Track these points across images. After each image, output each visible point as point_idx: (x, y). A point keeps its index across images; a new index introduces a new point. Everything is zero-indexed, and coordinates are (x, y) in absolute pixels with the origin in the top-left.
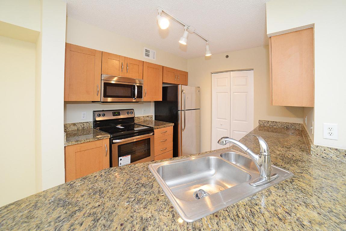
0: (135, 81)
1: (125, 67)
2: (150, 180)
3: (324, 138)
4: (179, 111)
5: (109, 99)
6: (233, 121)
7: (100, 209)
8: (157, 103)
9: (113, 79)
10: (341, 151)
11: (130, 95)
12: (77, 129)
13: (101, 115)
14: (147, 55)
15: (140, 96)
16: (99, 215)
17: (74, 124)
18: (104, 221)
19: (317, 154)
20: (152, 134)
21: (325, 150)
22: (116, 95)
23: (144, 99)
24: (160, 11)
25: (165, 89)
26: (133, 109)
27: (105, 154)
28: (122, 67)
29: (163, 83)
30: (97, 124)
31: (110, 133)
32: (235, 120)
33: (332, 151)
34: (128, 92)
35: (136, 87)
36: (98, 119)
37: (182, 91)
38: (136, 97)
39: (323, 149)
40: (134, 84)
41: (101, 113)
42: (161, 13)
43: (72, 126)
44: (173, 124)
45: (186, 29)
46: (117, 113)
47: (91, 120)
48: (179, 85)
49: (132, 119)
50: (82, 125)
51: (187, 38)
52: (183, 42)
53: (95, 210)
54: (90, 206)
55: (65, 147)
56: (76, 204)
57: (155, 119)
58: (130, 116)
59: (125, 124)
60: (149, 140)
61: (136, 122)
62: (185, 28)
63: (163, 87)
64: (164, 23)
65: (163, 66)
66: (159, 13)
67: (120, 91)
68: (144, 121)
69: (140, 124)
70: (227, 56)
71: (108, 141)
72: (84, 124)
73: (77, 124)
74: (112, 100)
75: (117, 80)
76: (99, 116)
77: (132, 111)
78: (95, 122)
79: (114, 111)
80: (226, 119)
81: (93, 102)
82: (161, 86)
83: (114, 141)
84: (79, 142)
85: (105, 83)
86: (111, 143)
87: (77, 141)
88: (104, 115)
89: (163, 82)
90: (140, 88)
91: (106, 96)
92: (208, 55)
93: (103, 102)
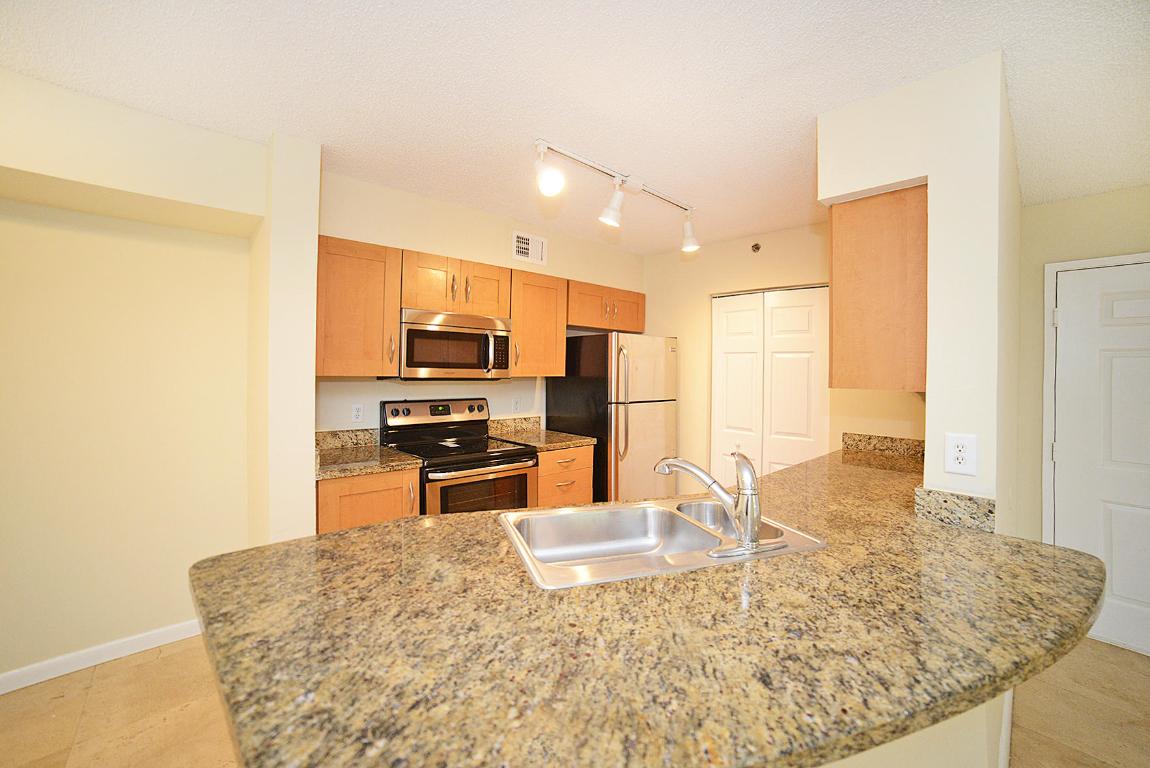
0: (494, 325)
1: (460, 287)
2: (495, 537)
3: (947, 470)
4: (611, 403)
5: (423, 372)
6: (770, 434)
7: (394, 566)
8: (552, 383)
9: (432, 319)
10: (979, 503)
11: (476, 362)
12: (340, 446)
13: (401, 412)
14: (523, 251)
15: (502, 362)
16: (392, 572)
17: (334, 434)
18: (400, 579)
19: (930, 513)
20: (530, 463)
21: (945, 501)
22: (442, 361)
23: (514, 370)
24: (543, 149)
25: (573, 345)
26: (485, 399)
27: (409, 506)
28: (453, 287)
29: (569, 327)
30: (388, 434)
31: (424, 456)
32: (777, 433)
33: (962, 504)
34: (470, 353)
35: (492, 341)
36: (392, 422)
37: (620, 350)
38: (490, 367)
39: (941, 500)
40: (487, 332)
41: (401, 407)
42: (545, 154)
43: (329, 439)
44: (594, 441)
45: (617, 186)
46: (440, 408)
47: (376, 424)
48: (612, 331)
49: (483, 425)
50: (352, 435)
51: (622, 209)
52: (610, 220)
53: (384, 566)
54: (377, 562)
55: (317, 482)
56: (352, 558)
57: (548, 428)
58: (476, 416)
59: (464, 438)
60: (522, 479)
61: (492, 433)
62: (618, 180)
63: (568, 340)
64: (551, 182)
65: (568, 281)
66: (539, 155)
67: (452, 351)
68: (517, 432)
69: (504, 438)
70: (756, 248)
71: (416, 475)
72: (358, 433)
73: (341, 434)
74: (431, 373)
75: (445, 321)
76: (396, 413)
77: (481, 402)
78: (385, 428)
79: (432, 404)
80: (750, 430)
81: (379, 378)
82: (563, 335)
83: (431, 476)
84: (348, 473)
85: (409, 331)
86: (424, 480)
87: (344, 470)
88: (408, 413)
89: (570, 323)
90: (503, 343)
91: (412, 363)
92: (690, 248)
93: (406, 379)
